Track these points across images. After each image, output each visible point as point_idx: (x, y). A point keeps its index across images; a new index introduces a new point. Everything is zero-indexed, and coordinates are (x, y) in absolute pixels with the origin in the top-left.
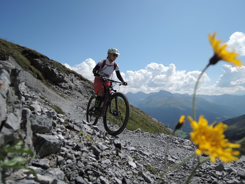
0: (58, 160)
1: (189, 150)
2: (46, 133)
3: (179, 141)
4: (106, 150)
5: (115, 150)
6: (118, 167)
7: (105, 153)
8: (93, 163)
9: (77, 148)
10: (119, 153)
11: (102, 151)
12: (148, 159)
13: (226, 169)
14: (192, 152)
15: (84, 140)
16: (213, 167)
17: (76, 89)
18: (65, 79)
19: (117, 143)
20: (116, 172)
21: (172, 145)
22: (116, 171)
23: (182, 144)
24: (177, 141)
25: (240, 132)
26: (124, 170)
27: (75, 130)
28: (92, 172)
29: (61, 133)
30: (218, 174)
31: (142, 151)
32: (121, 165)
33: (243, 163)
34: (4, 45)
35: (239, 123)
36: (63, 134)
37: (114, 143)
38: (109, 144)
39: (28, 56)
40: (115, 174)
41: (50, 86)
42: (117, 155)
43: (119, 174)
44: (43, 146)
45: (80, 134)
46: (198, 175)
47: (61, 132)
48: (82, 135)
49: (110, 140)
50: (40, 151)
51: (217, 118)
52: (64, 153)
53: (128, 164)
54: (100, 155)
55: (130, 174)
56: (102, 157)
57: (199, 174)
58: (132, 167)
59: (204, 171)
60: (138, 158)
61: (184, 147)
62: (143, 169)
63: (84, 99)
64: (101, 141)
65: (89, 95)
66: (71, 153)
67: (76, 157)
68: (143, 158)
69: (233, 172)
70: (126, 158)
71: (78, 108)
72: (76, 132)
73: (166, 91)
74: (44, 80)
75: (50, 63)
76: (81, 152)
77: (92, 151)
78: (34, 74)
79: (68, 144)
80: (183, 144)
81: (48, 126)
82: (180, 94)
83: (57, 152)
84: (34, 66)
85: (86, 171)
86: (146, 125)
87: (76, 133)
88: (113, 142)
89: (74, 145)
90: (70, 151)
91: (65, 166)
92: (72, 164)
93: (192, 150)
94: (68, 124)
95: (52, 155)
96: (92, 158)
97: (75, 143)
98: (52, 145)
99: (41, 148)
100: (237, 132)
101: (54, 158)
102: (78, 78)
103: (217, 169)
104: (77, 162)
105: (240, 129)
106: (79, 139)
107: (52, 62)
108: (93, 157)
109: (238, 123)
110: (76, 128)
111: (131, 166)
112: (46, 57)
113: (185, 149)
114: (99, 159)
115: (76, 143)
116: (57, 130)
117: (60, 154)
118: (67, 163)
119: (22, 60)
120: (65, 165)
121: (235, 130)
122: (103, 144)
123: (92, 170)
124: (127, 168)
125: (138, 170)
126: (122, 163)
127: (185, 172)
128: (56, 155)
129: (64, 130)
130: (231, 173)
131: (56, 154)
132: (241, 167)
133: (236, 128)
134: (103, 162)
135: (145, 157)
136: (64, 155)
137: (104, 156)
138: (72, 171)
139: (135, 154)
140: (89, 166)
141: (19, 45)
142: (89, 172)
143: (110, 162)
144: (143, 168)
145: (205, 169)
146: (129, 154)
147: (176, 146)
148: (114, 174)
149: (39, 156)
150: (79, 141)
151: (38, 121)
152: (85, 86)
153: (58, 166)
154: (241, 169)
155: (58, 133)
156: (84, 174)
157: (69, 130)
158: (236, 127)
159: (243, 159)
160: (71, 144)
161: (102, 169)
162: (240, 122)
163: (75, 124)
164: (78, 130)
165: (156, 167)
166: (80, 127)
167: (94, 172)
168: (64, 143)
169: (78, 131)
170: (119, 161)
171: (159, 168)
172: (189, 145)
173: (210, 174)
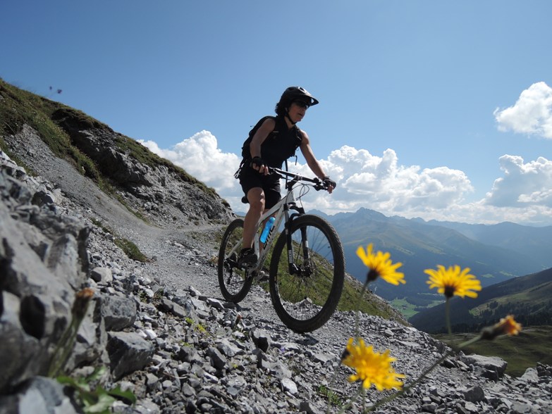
0: (148, 383)
1: (415, 351)
2: (125, 330)
3: (393, 331)
4: (236, 357)
5: (254, 353)
6: (261, 394)
7: (234, 363)
8: (213, 385)
9: (182, 356)
10: (263, 361)
11: (229, 358)
12: (324, 371)
13: (488, 397)
14: (419, 357)
15: (193, 336)
16: (461, 392)
17: (171, 202)
18: (148, 177)
19: (260, 338)
20: (255, 405)
21: (377, 338)
22: (256, 402)
23: (400, 338)
24: (389, 331)
25: (536, 308)
26: (272, 400)
27: (175, 314)
28: (211, 406)
29: (150, 324)
30: (470, 409)
31: (311, 351)
32: (267, 388)
33: (528, 386)
34: (14, 98)
35: (535, 288)
36: (155, 326)
37: (253, 336)
38: (243, 340)
39: (67, 124)
40: (255, 409)
41: (112, 192)
42: (259, 365)
43: (261, 407)
44: (123, 357)
45: (185, 322)
46: (428, 409)
47: (150, 321)
48: (189, 325)
49: (244, 330)
50: (117, 367)
51: (484, 276)
52: (157, 367)
53: (280, 386)
54: (224, 368)
55: (284, 407)
56: (228, 371)
57: (429, 406)
58: (288, 390)
59: (441, 400)
60: (303, 367)
61: (403, 345)
62: (310, 394)
63: (187, 224)
64: (227, 335)
65: (199, 215)
66: (171, 367)
67: (180, 376)
68: (313, 367)
69: (503, 405)
70: (277, 371)
71: (173, 245)
72: (177, 318)
73: (372, 211)
74: (99, 178)
75: (116, 140)
76: (189, 364)
77: (209, 360)
78: (79, 165)
79: (163, 347)
80: (403, 338)
81: (130, 316)
82: (403, 219)
83: (145, 366)
84: (79, 148)
85: (199, 404)
86: (325, 286)
87: (177, 320)
88: (250, 334)
89: (175, 349)
90: (169, 363)
91: (161, 393)
92: (173, 390)
93: (421, 353)
94: (162, 301)
95: (137, 372)
96: (210, 376)
97: (177, 345)
98: (139, 354)
99: (120, 362)
100: (530, 308)
101: (140, 379)
102: (175, 177)
103: (470, 398)
104: (182, 385)
105: (536, 301)
106: (184, 334)
107: (119, 140)
108: (210, 373)
109: (532, 289)
110: (178, 309)
111: (286, 390)
112: (107, 127)
113: (406, 348)
114: (223, 377)
115: (179, 343)
116: (142, 319)
117: (150, 369)
118: (164, 388)
119: (52, 132)
120: (159, 391)
121: (525, 303)
122: (231, 341)
123: (211, 403)
124: (278, 393)
125: (300, 398)
126: (268, 384)
127: (400, 402)
128: (143, 372)
129: (154, 316)
130: (499, 407)
131: (143, 370)
132: (521, 393)
133: (527, 301)
134: (231, 383)
135: (318, 365)
136: (159, 372)
137: (234, 369)
138: (174, 403)
139: (297, 359)
140: (205, 394)
141: (47, 98)
142: (205, 406)
143: (244, 382)
144: (311, 392)
145: (443, 395)
146: (284, 358)
147: (387, 341)
148: (251, 409)
149: (116, 375)
150: (184, 338)
151: (112, 308)
152: (190, 195)
153: (148, 395)
154: (521, 398)
155: (146, 325)
156: (194, 409)
157: (164, 314)
158: (528, 298)
159: (530, 375)
160: (170, 347)
161: (229, 399)
162: (537, 287)
163: (176, 300)
164: (181, 314)
165: (339, 390)
166: (185, 306)
167: (214, 406)
168: (157, 345)
169: (181, 317)
170: (261, 380)
171: (346, 392)
172: (416, 341)
173: (453, 408)
